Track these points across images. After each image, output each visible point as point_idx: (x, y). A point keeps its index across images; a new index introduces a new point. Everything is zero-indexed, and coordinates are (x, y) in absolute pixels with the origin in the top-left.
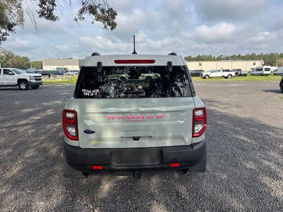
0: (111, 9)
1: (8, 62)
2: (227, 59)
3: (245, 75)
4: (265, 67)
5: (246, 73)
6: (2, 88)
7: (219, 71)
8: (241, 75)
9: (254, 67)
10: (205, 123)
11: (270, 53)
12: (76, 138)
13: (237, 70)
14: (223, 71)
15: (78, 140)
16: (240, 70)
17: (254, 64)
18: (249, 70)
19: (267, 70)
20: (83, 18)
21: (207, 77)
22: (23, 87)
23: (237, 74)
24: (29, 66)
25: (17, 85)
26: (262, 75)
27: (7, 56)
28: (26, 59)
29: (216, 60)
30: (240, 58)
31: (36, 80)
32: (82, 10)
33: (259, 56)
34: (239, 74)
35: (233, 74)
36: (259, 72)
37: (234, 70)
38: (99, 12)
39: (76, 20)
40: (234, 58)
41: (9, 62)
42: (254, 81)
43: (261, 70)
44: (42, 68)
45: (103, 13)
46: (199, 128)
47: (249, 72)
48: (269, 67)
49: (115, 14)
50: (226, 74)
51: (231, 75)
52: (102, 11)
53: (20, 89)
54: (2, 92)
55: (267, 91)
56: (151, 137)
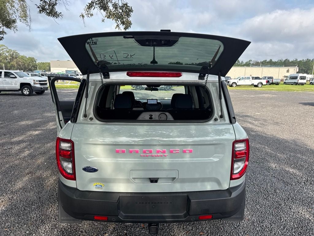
0: (126, 4)
1: (12, 63)
2: (257, 64)
3: (277, 84)
4: (301, 75)
5: (279, 81)
6: (2, 93)
7: (248, 78)
8: (273, 83)
9: (288, 74)
10: (248, 160)
11: (305, 59)
12: (73, 177)
13: (269, 78)
14: (253, 78)
15: (74, 179)
16: (272, 78)
17: (288, 71)
18: (281, 78)
19: (302, 78)
20: (92, 15)
21: (234, 85)
22: (26, 92)
23: (268, 82)
24: (35, 67)
25: (19, 90)
26: (296, 84)
27: (12, 56)
28: (32, 60)
29: (244, 66)
30: (271, 64)
31: (41, 84)
32: (90, 4)
33: (292, 62)
34: (270, 82)
35: (264, 82)
36: (293, 81)
37: (265, 78)
38: (111, 8)
39: (83, 16)
40: (265, 64)
41: (14, 63)
42: (288, 90)
43: (296, 78)
44: (50, 70)
45: (116, 8)
46: (239, 166)
47: (282, 80)
48: (305, 75)
49: (131, 11)
50: (256, 82)
51: (262, 84)
52: (115, 6)
53: (23, 95)
54: (2, 97)
55: (305, 104)
56: (174, 179)
